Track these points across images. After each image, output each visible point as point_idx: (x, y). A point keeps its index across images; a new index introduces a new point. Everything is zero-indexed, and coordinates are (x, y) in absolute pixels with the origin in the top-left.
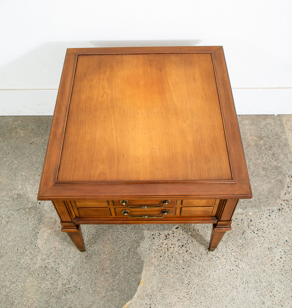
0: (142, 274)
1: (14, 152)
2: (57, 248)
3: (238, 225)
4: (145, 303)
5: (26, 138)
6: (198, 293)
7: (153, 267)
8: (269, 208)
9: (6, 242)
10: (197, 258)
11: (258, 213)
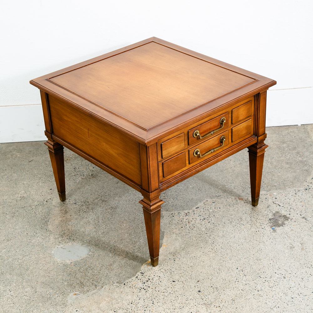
0: (164, 240)
1: (12, 168)
2: (70, 230)
3: (262, 202)
4: (169, 258)
5: (24, 158)
6: (224, 248)
7: (174, 234)
8: (295, 189)
9: (12, 230)
10: (221, 226)
11: (283, 193)
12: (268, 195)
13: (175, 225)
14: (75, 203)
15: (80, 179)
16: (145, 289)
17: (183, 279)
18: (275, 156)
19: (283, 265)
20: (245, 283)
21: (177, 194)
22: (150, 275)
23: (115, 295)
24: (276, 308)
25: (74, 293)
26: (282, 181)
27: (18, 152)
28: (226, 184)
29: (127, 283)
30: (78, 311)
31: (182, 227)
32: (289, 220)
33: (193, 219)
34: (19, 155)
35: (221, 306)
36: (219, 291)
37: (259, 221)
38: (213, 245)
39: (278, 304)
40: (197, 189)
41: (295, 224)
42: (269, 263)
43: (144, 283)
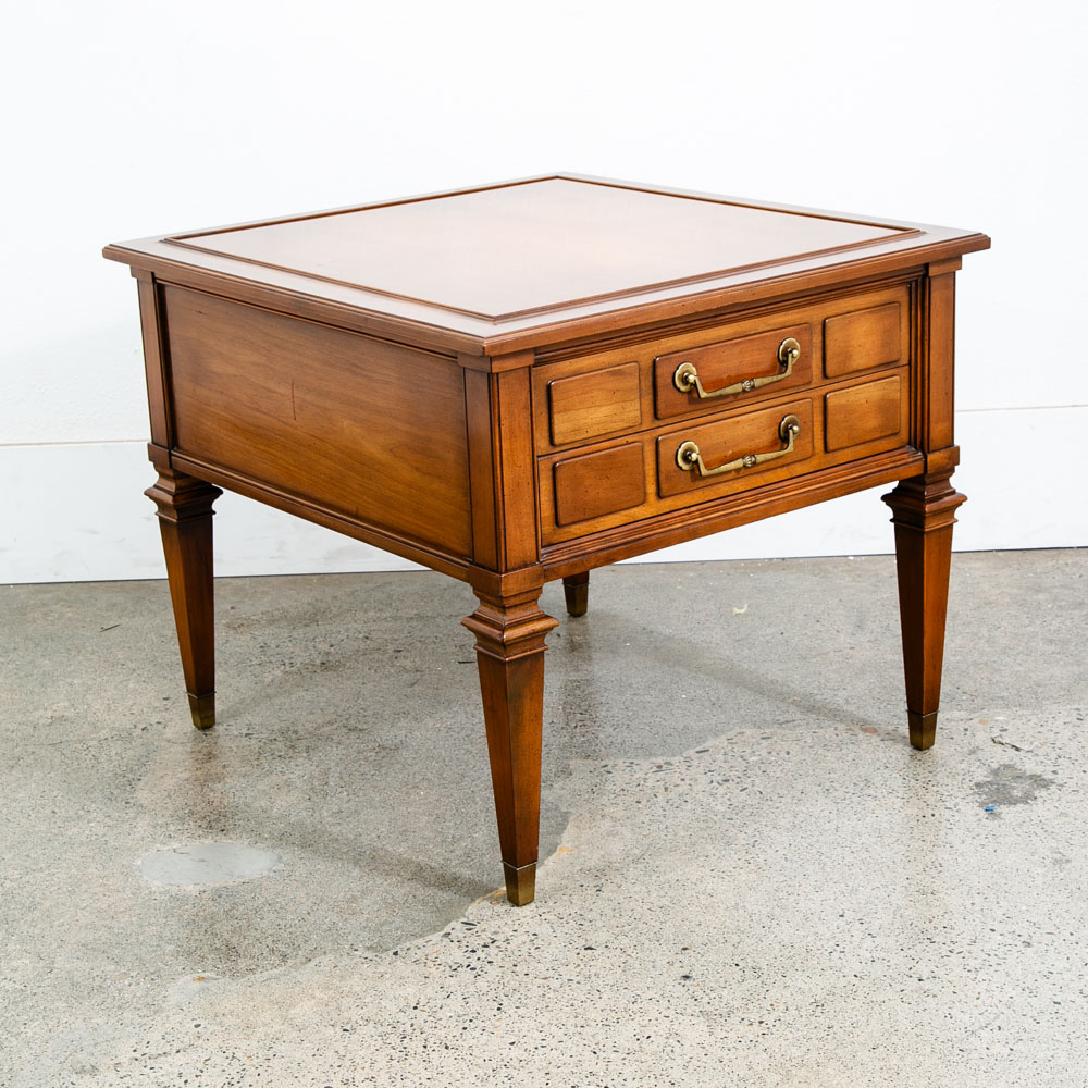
0: (564, 835)
1: (37, 645)
2: (216, 804)
3: (951, 738)
4: (579, 883)
5: (88, 620)
6: (794, 859)
7: (608, 820)
8: (1076, 707)
10: (786, 800)
11: (1029, 717)
12: (976, 721)
13: (613, 796)
14: (247, 735)
15: (278, 673)
16: (473, 969)
17: (625, 941)
18: (1004, 623)
19: (1024, 908)
20: (869, 956)
21: (630, 713)
22: (498, 930)
23: (355, 984)
24: (988, 1030)
25: (196, 975)
26: (1027, 685)
27: (70, 607)
28: (816, 692)
29: (408, 949)
30: (203, 1026)
31: (639, 802)
32: (1053, 788)
33: (683, 780)
34: (70, 614)
35: (769, 1019)
36: (764, 977)
37: (935, 789)
38: (751, 850)
39: (998, 1017)
40: (707, 704)
41: (1075, 797)
42: (968, 903)
43: (474, 951)
